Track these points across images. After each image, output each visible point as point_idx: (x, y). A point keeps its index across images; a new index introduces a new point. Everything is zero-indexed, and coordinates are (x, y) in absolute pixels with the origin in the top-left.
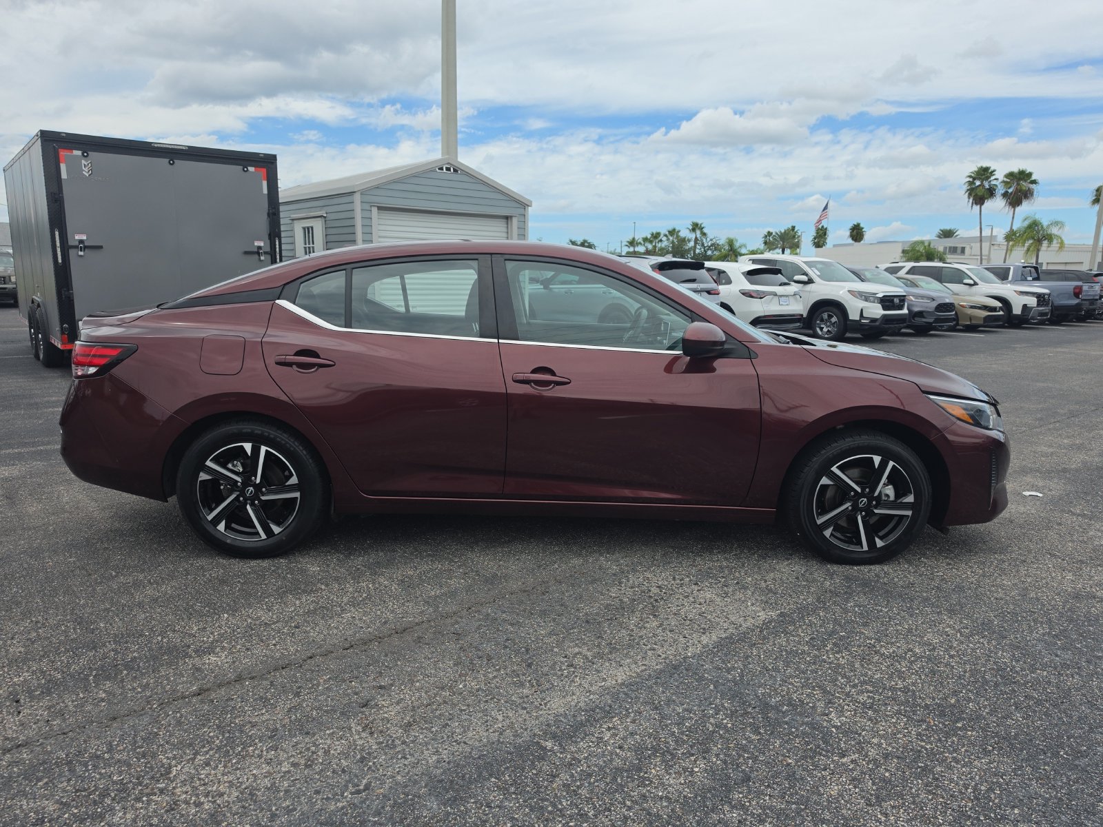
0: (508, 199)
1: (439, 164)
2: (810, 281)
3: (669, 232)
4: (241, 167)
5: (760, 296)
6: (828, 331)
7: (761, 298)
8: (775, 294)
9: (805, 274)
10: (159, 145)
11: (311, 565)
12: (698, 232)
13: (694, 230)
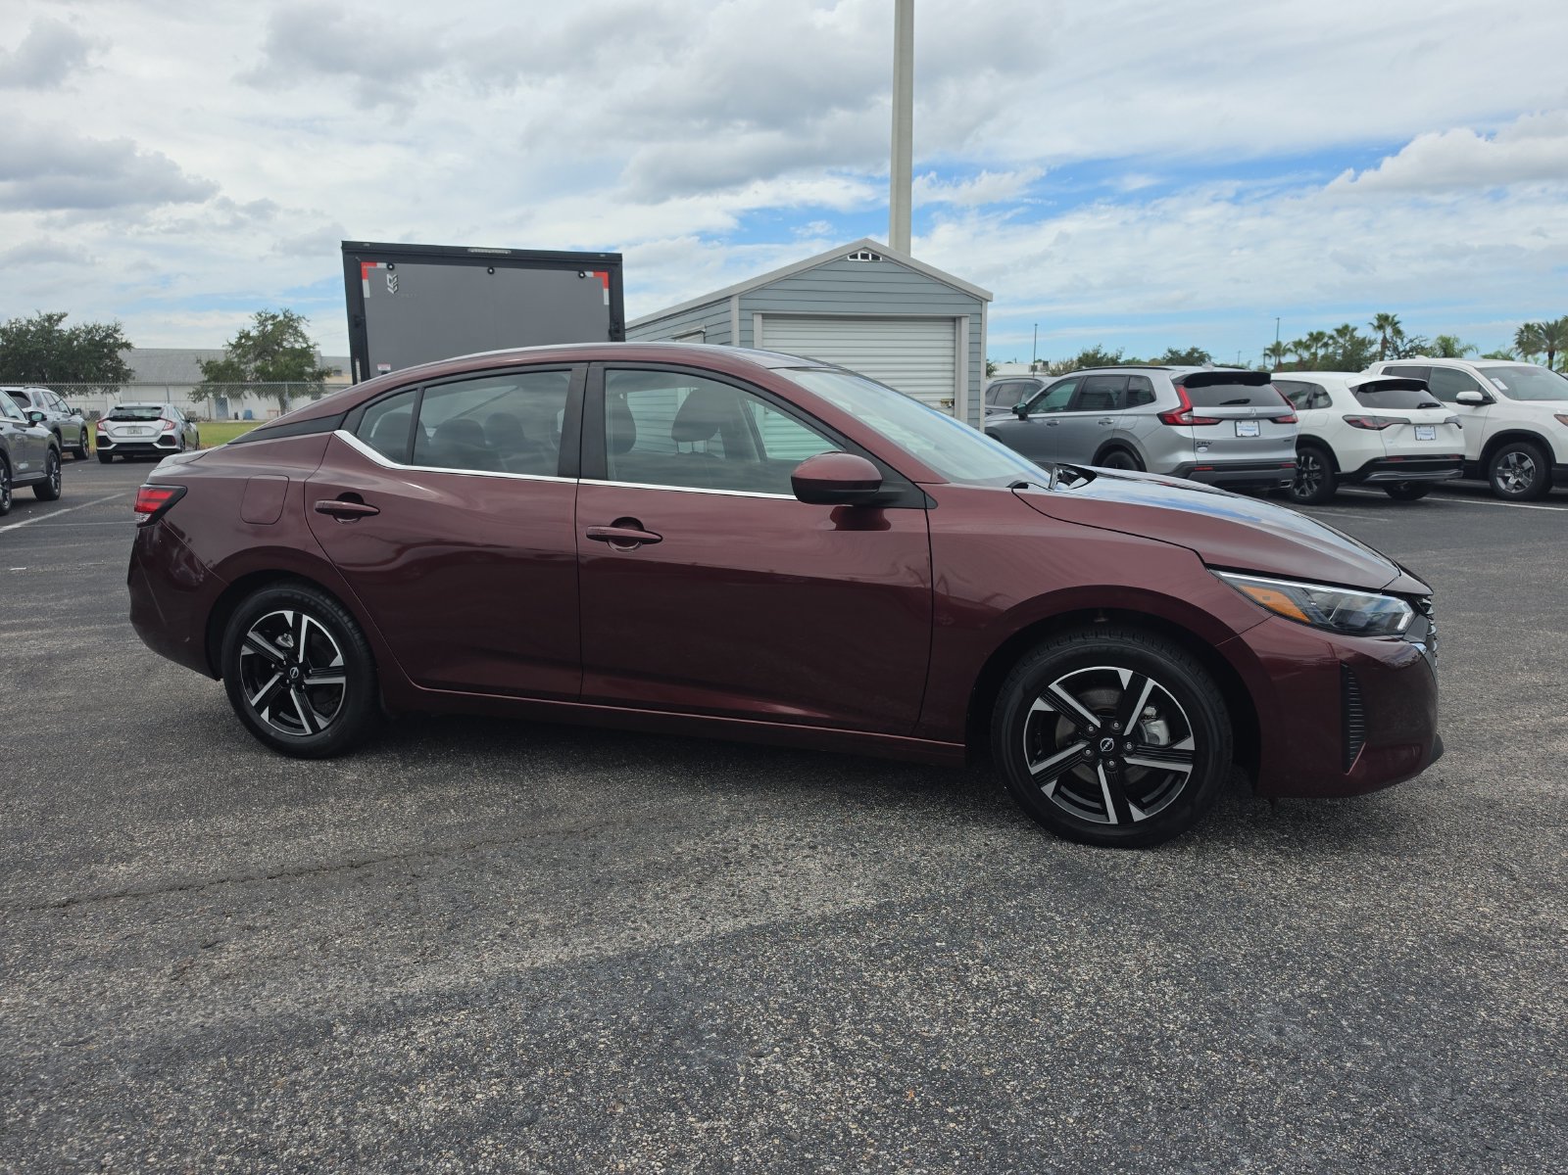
0: (954, 292)
1: (851, 250)
2: (1488, 400)
3: (1338, 331)
4: (577, 273)
5: (1379, 425)
6: (1518, 483)
7: (1380, 429)
8: (1407, 422)
9: (1480, 389)
10: (476, 251)
11: (350, 773)
12: (1389, 331)
13: (1380, 327)
